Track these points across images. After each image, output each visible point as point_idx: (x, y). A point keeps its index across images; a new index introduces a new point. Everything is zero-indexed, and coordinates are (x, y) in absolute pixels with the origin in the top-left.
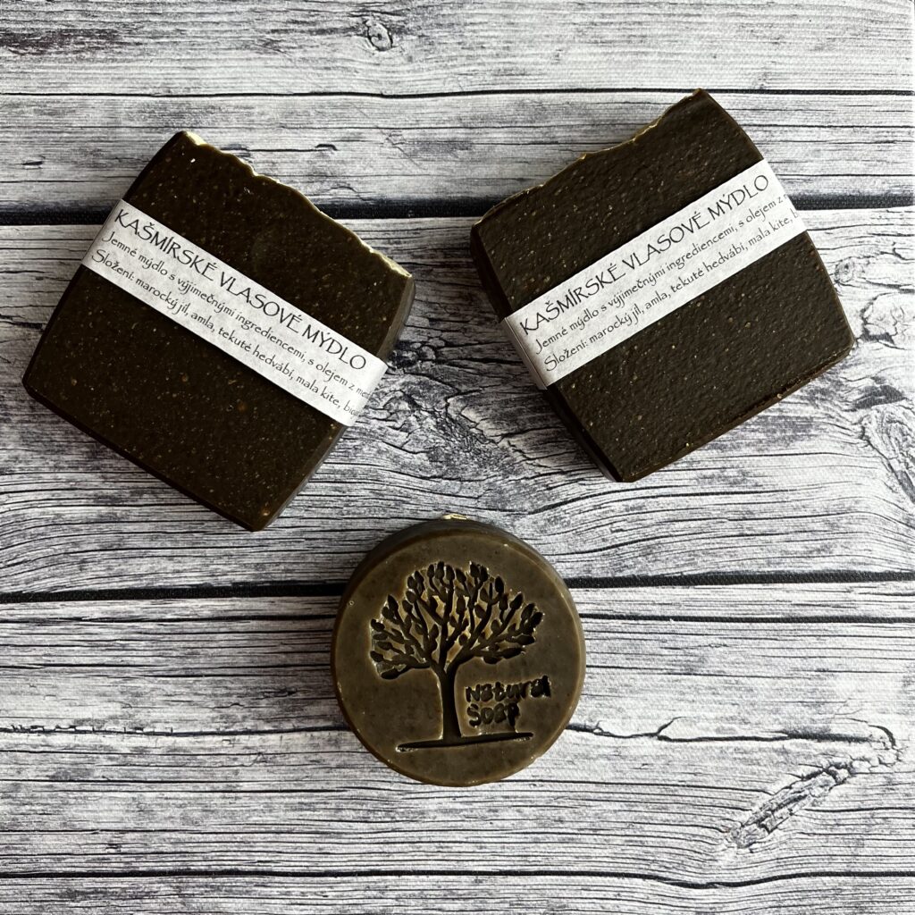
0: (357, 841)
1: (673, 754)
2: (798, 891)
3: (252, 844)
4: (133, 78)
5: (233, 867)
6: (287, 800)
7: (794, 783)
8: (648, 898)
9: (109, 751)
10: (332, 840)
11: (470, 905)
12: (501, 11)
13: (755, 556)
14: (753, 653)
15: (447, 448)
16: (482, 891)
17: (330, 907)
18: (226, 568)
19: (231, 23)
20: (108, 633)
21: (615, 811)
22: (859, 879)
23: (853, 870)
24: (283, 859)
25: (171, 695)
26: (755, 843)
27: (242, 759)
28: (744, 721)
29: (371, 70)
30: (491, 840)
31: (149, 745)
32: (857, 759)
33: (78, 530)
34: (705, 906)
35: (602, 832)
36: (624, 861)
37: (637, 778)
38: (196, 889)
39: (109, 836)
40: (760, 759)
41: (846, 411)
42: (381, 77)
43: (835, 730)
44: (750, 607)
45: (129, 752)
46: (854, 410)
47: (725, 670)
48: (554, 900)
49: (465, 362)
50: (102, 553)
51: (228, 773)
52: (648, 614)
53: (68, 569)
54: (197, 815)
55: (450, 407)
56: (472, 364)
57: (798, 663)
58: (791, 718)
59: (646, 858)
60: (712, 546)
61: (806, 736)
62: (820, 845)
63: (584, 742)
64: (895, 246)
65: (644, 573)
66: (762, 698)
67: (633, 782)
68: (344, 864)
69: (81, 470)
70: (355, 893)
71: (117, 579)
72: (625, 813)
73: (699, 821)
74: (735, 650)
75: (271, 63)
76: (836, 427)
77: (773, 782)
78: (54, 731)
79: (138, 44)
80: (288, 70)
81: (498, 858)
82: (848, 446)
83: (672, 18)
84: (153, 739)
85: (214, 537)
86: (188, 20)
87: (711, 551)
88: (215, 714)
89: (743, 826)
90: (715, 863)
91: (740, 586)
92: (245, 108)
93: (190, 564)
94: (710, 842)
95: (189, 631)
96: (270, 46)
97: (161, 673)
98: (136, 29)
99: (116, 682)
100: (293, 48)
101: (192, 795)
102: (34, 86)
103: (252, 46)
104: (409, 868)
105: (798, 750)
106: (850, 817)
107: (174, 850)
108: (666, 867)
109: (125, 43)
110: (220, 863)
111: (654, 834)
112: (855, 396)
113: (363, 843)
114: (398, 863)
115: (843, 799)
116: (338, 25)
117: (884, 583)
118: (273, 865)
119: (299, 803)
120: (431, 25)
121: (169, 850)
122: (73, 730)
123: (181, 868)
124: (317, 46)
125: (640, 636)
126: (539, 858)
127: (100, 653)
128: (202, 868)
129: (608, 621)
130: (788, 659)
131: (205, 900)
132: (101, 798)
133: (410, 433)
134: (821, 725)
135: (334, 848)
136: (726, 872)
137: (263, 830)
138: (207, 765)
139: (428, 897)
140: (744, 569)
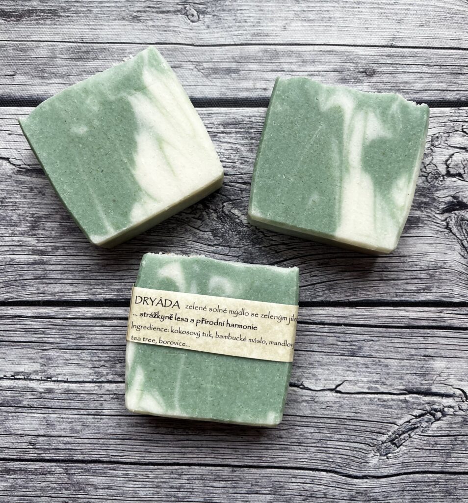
0: (167, 445)
1: (343, 401)
2: (414, 482)
3: (109, 446)
4: (65, 34)
5: (97, 458)
6: (129, 421)
7: (412, 419)
8: (329, 484)
9: (32, 390)
10: (153, 444)
11: (229, 484)
12: (256, 4)
13: (389, 291)
14: (388, 345)
15: (223, 229)
16: (236, 476)
17: (150, 483)
18: (102, 291)
19: (115, 7)
20: (35, 324)
21: (311, 433)
22: (448, 476)
23: (445, 470)
24: (125, 454)
25: (67, 360)
26: (390, 453)
27: (105, 397)
28: (383, 384)
29: (188, 32)
30: (241, 447)
31: (54, 387)
32: (447, 407)
33: (22, 268)
34: (362, 489)
35: (304, 444)
36: (316, 461)
37: (325, 415)
38: (76, 470)
39: (29, 438)
40: (393, 405)
41: (438, 214)
42: (194, 36)
43: (434, 389)
44: (387, 320)
45: (43, 391)
46: (442, 214)
47: (373, 354)
48: (276, 483)
49: (233, 184)
50: (34, 280)
51: (97, 404)
52: (331, 322)
53: (16, 289)
54: (79, 428)
55: (225, 208)
56: (238, 185)
57: (413, 352)
58: (409, 382)
59: (328, 460)
60: (366, 286)
61: (419, 392)
62: (426, 455)
63: (294, 393)
64: (464, 127)
65: (328, 299)
66: (393, 370)
67: (321, 416)
68: (159, 458)
69: (26, 236)
70: (165, 475)
71: (42, 295)
72: (317, 434)
73: (358, 439)
74: (378, 343)
75: (136, 27)
76: (433, 223)
77: (400, 418)
78: (3, 378)
79: (68, 16)
80: (144, 31)
81: (245, 458)
82: (440, 233)
83: (345, 9)
84: (57, 384)
85: (95, 274)
86: (94, 5)
87: (365, 288)
88: (92, 371)
89: (383, 443)
90: (368, 465)
91: (380, 308)
92: (121, 50)
93: (81, 288)
94: (365, 452)
95: (80, 324)
96: (136, 19)
97: (63, 347)
98: (67, 9)
99: (38, 352)
100: (148, 20)
101: (76, 416)
102: (13, 36)
103: (127, 18)
104: (195, 461)
105: (413, 400)
106: (443, 440)
107: (65, 447)
108: (340, 466)
109: (61, 16)
110: (90, 456)
111: (332, 446)
112: (442, 206)
113: (170, 447)
114: (190, 459)
115: (439, 429)
116: (171, 9)
117: (460, 308)
118: (120, 457)
119: (136, 423)
120: (220, 10)
121: (62, 447)
122: (13, 378)
123: (69, 458)
124: (160, 20)
125: (325, 334)
126: (269, 459)
127: (30, 335)
128: (80, 458)
129: (308, 325)
130: (407, 349)
131: (81, 477)
132: (26, 416)
133: (203, 221)
134: (426, 387)
135: (154, 449)
136: (373, 469)
137: (115, 437)
138: (85, 400)
139: (206, 479)
140: (383, 299)
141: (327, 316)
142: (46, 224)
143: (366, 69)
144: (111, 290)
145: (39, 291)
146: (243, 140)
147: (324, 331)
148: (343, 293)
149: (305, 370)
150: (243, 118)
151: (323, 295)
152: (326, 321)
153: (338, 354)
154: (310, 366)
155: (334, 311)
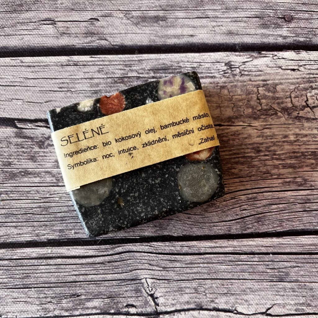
141: (256, 246)
143: (285, 15)
144: (54, 231)
147: (255, 260)
148: (270, 225)
149: (238, 297)
150: (172, 63)
151: (252, 227)
152: (256, 251)
153: (267, 281)
154: (243, 293)
155: (263, 242)
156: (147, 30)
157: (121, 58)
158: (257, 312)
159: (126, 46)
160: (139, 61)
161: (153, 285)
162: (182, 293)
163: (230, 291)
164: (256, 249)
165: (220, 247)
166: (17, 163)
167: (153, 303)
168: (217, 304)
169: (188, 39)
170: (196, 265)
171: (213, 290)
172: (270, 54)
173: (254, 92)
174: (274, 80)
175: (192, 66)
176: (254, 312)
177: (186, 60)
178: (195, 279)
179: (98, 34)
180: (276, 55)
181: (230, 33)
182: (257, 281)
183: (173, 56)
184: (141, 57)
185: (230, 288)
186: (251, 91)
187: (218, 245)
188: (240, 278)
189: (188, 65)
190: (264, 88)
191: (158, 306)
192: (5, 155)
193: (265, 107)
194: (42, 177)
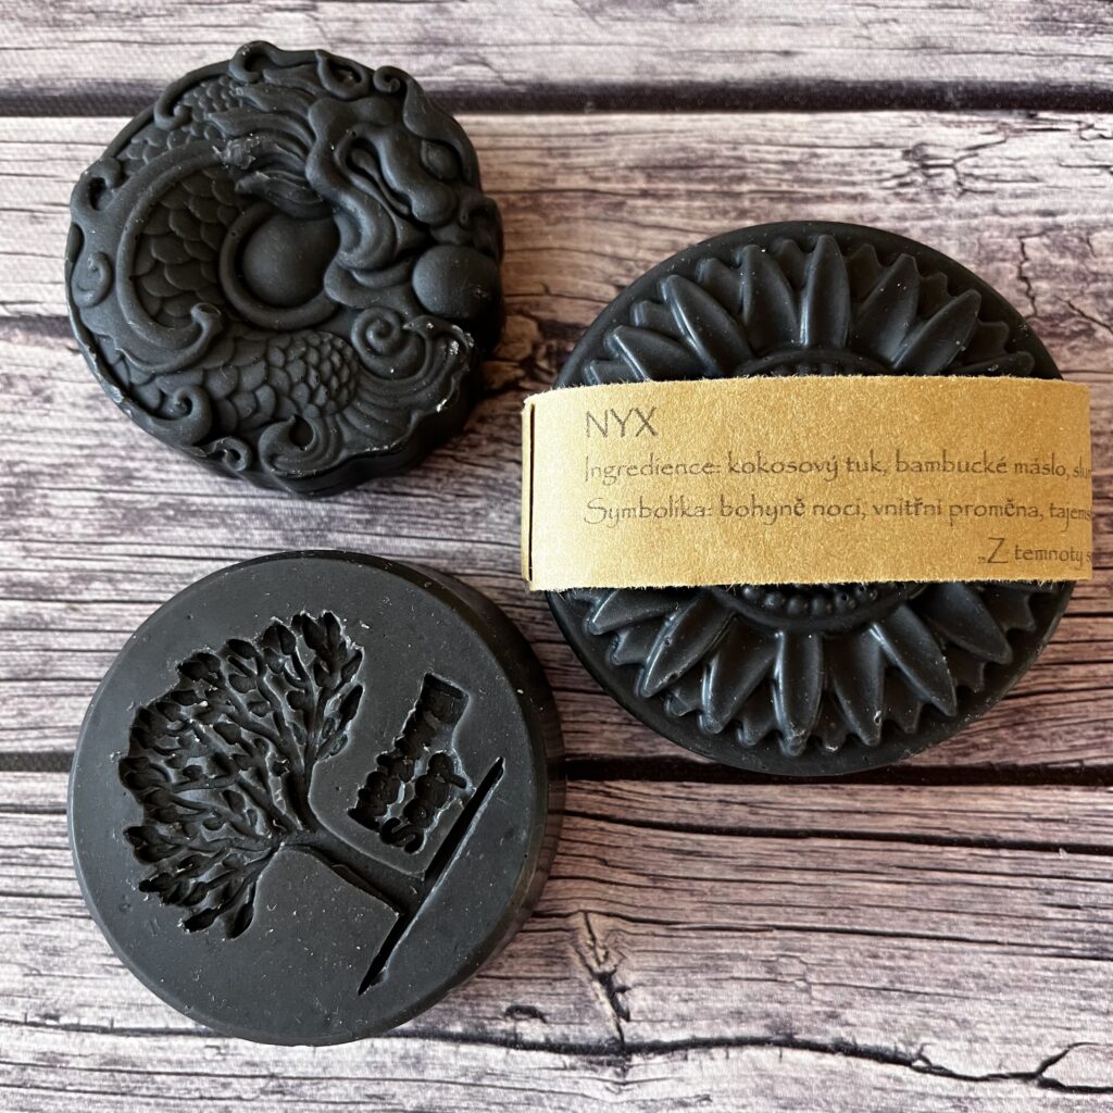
141: (1007, 817)
142: (54, 498)
145: (24, 721)
146: (712, 218)
147: (998, 870)
148: (1061, 738)
149: (930, 1006)
150: (714, 146)
151: (992, 743)
152: (1003, 835)
153: (1046, 951)
154: (951, 992)
155: (1032, 800)
156: (630, 33)
157: (532, 126)
158: (1003, 1071)
159: (553, 87)
160: (598, 136)
161: (612, 939)
162: (723, 975)
163: (902, 983)
164: (1005, 825)
165: (866, 813)
166: (154, 475)
167: (608, 1009)
168: (848, 1029)
169: (773, 65)
170: (773, 876)
171: (836, 972)
172: (1070, 121)
173: (1007, 252)
174: (1085, 211)
175: (785, 157)
176: (994, 1072)
177: (762, 135)
178: (769, 928)
179: (458, 43)
180: (1091, 127)
181: (925, 46)
182: (1006, 949)
183: (716, 124)
184: (604, 122)
185: (900, 968)
186: (998, 251)
187: (858, 805)
188: (939, 934)
189: (769, 152)
190: (1046, 240)
191: (628, 1019)
192: (113, 447)
193: (1049, 308)
194: (238, 528)
